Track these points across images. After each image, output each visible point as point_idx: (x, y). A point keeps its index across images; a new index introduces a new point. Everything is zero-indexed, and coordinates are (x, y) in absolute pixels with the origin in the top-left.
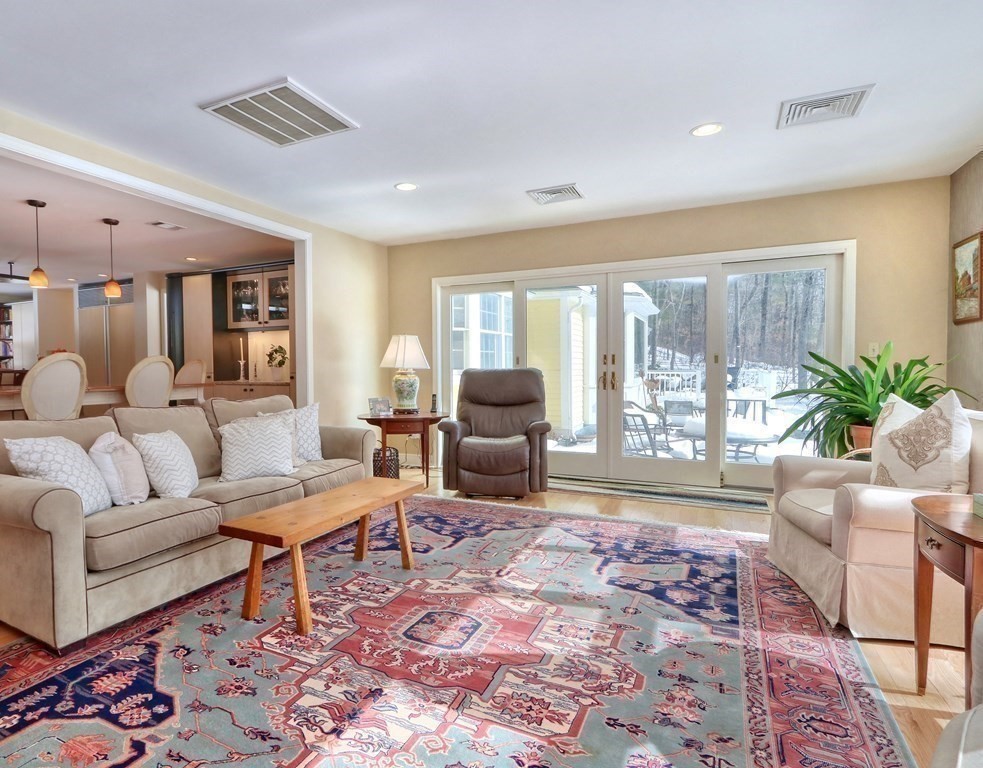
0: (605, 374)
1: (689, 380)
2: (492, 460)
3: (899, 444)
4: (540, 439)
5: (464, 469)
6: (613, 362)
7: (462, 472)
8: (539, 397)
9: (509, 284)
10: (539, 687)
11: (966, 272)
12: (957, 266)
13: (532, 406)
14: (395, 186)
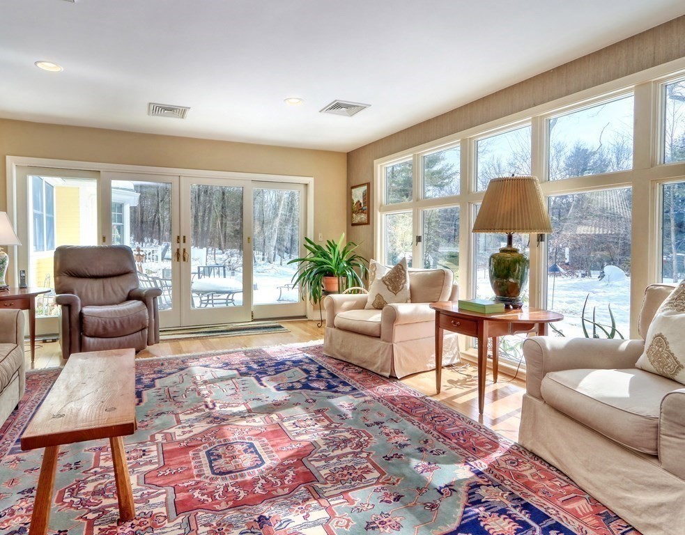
0: (178, 250)
1: (149, 254)
2: (118, 324)
3: (387, 283)
4: (154, 302)
5: (88, 336)
6: (184, 242)
7: (87, 339)
8: (132, 269)
9: (95, 174)
10: (335, 460)
11: (359, 201)
12: (353, 197)
13: (129, 276)
14: (36, 63)
